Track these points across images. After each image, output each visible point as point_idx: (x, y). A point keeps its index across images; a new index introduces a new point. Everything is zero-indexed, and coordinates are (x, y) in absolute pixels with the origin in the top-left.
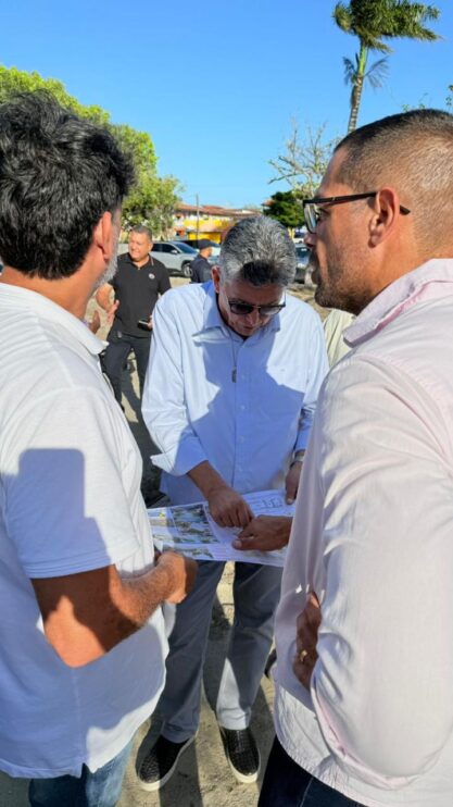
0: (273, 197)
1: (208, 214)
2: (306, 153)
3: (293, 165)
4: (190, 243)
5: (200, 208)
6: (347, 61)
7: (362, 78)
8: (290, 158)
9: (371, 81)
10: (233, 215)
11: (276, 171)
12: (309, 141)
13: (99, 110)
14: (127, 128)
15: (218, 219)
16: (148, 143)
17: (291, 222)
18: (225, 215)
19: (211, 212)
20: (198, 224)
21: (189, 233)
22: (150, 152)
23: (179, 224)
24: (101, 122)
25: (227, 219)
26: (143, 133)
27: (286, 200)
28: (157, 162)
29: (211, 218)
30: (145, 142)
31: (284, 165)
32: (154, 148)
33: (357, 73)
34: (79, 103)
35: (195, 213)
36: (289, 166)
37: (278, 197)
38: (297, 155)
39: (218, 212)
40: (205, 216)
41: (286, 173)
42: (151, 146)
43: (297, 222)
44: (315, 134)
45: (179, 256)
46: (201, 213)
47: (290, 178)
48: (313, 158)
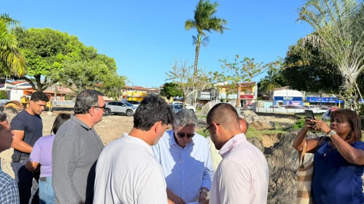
0: (164, 85)
1: (137, 90)
2: (180, 71)
3: (175, 75)
4: (130, 102)
5: (134, 88)
6: (194, 37)
7: (200, 43)
8: (174, 72)
9: (204, 45)
10: (147, 90)
11: (168, 76)
12: (181, 67)
13: (93, 48)
14: (104, 55)
15: (141, 92)
16: (114, 62)
17: (173, 95)
18: (144, 90)
19: (138, 89)
20: (132, 94)
21: (128, 97)
22: (115, 65)
23: (125, 93)
24: (94, 53)
25: (145, 92)
26: (111, 58)
27: (170, 86)
28: (117, 70)
29: (138, 91)
30: (112, 62)
31: (171, 74)
32: (116, 64)
33: (198, 41)
34: (84, 45)
35: (131, 89)
36: (173, 75)
37: (167, 85)
38: (176, 71)
39: (141, 89)
40: (135, 91)
41: (172, 77)
42: (115, 63)
43: (175, 95)
44: (183, 64)
45: (125, 107)
46: (134, 89)
47: (174, 79)
48: (183, 72)
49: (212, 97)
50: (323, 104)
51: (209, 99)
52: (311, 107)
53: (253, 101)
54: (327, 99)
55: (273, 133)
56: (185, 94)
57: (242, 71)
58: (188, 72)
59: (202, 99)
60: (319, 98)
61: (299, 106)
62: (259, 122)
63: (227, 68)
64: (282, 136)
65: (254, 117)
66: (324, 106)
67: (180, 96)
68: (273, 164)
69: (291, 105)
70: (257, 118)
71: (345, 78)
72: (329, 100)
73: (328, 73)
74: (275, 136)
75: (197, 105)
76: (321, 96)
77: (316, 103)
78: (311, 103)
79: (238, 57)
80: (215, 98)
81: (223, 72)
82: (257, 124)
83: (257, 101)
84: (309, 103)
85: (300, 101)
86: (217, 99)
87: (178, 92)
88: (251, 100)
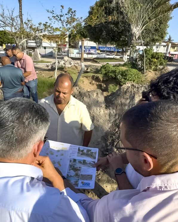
2: (8, 19)
3: (4, 23)
8: (3, 20)
12: (8, 15)
17: (5, 43)
36: (2, 23)
38: (5, 19)
41: (2, 25)
43: (7, 42)
44: (11, 12)
47: (4, 28)
48: (11, 21)
49: (37, 45)
50: (107, 51)
51: (36, 47)
52: (101, 54)
53: (66, 49)
54: (110, 49)
55: (89, 76)
56: (17, 42)
57: (67, 24)
58: (16, 21)
59: (29, 46)
60: (105, 48)
61: (94, 53)
62: (75, 66)
63: (53, 20)
64: (95, 77)
65: (71, 62)
66: (108, 53)
67: (11, 44)
68: (115, 112)
69: (90, 52)
70: (73, 62)
71: (133, 35)
72: (111, 49)
73: (115, 30)
74: (90, 78)
75: (27, 52)
76: (106, 46)
77: (104, 51)
78: (101, 51)
79: (63, 8)
80: (40, 45)
81: (51, 24)
82: (74, 68)
83: (69, 49)
84: (100, 51)
85: (94, 50)
86: (41, 46)
87: (9, 40)
88: (65, 48)
